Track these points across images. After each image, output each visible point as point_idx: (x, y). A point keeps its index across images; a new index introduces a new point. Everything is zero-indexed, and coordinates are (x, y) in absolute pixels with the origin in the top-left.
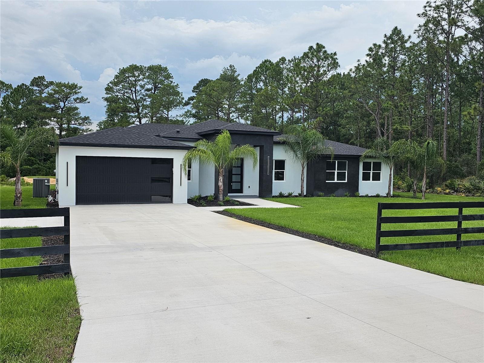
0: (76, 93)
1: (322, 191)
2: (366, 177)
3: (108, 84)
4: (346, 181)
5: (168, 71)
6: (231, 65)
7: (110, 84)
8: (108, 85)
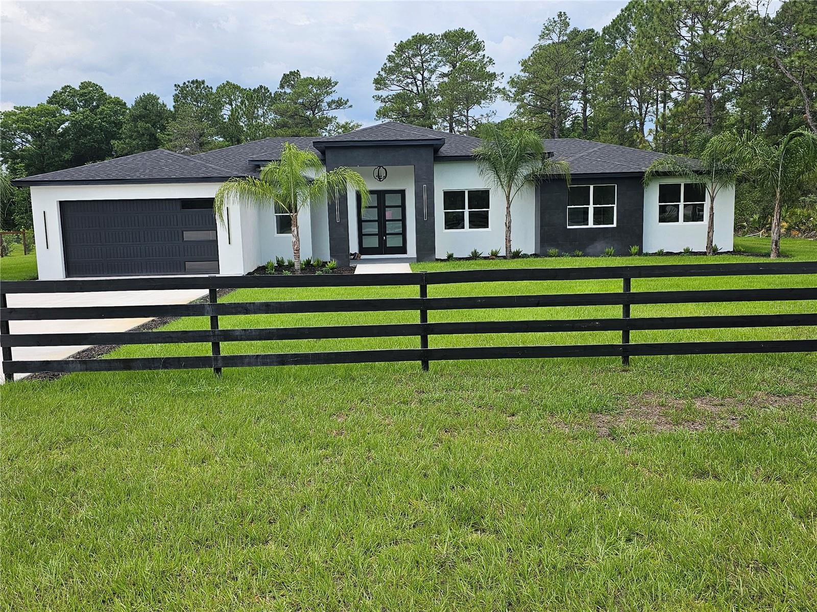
0: (328, 94)
1: (556, 246)
2: (667, 216)
3: (379, 72)
4: (615, 225)
5: (477, 38)
6: (561, 13)
7: (382, 73)
8: (379, 74)
